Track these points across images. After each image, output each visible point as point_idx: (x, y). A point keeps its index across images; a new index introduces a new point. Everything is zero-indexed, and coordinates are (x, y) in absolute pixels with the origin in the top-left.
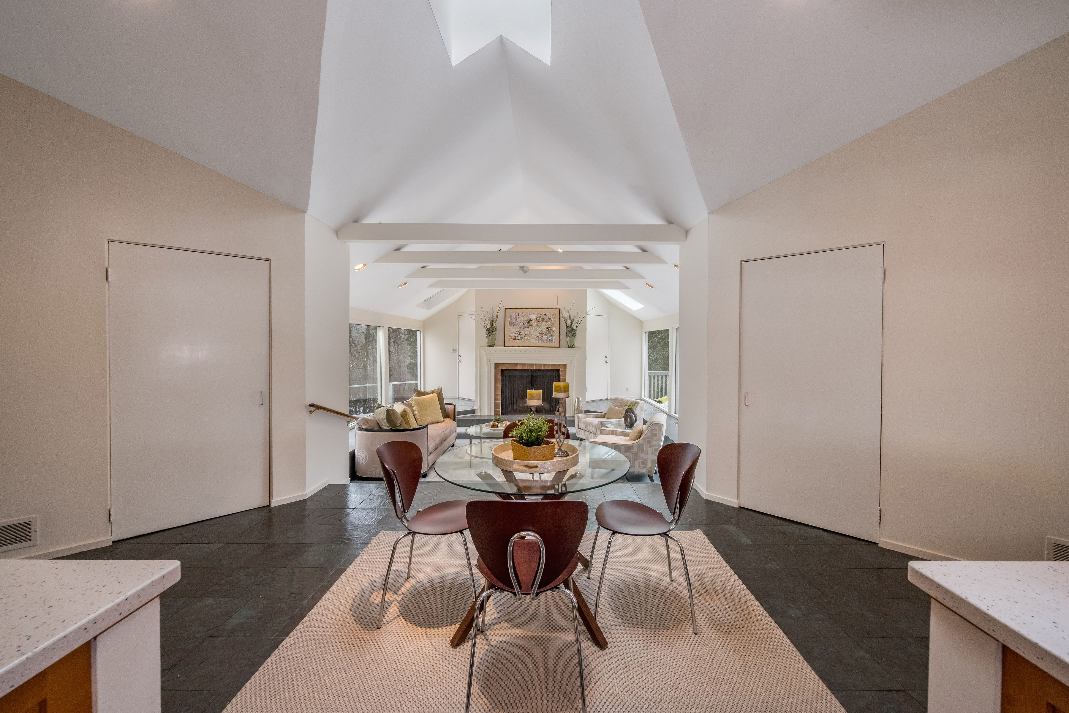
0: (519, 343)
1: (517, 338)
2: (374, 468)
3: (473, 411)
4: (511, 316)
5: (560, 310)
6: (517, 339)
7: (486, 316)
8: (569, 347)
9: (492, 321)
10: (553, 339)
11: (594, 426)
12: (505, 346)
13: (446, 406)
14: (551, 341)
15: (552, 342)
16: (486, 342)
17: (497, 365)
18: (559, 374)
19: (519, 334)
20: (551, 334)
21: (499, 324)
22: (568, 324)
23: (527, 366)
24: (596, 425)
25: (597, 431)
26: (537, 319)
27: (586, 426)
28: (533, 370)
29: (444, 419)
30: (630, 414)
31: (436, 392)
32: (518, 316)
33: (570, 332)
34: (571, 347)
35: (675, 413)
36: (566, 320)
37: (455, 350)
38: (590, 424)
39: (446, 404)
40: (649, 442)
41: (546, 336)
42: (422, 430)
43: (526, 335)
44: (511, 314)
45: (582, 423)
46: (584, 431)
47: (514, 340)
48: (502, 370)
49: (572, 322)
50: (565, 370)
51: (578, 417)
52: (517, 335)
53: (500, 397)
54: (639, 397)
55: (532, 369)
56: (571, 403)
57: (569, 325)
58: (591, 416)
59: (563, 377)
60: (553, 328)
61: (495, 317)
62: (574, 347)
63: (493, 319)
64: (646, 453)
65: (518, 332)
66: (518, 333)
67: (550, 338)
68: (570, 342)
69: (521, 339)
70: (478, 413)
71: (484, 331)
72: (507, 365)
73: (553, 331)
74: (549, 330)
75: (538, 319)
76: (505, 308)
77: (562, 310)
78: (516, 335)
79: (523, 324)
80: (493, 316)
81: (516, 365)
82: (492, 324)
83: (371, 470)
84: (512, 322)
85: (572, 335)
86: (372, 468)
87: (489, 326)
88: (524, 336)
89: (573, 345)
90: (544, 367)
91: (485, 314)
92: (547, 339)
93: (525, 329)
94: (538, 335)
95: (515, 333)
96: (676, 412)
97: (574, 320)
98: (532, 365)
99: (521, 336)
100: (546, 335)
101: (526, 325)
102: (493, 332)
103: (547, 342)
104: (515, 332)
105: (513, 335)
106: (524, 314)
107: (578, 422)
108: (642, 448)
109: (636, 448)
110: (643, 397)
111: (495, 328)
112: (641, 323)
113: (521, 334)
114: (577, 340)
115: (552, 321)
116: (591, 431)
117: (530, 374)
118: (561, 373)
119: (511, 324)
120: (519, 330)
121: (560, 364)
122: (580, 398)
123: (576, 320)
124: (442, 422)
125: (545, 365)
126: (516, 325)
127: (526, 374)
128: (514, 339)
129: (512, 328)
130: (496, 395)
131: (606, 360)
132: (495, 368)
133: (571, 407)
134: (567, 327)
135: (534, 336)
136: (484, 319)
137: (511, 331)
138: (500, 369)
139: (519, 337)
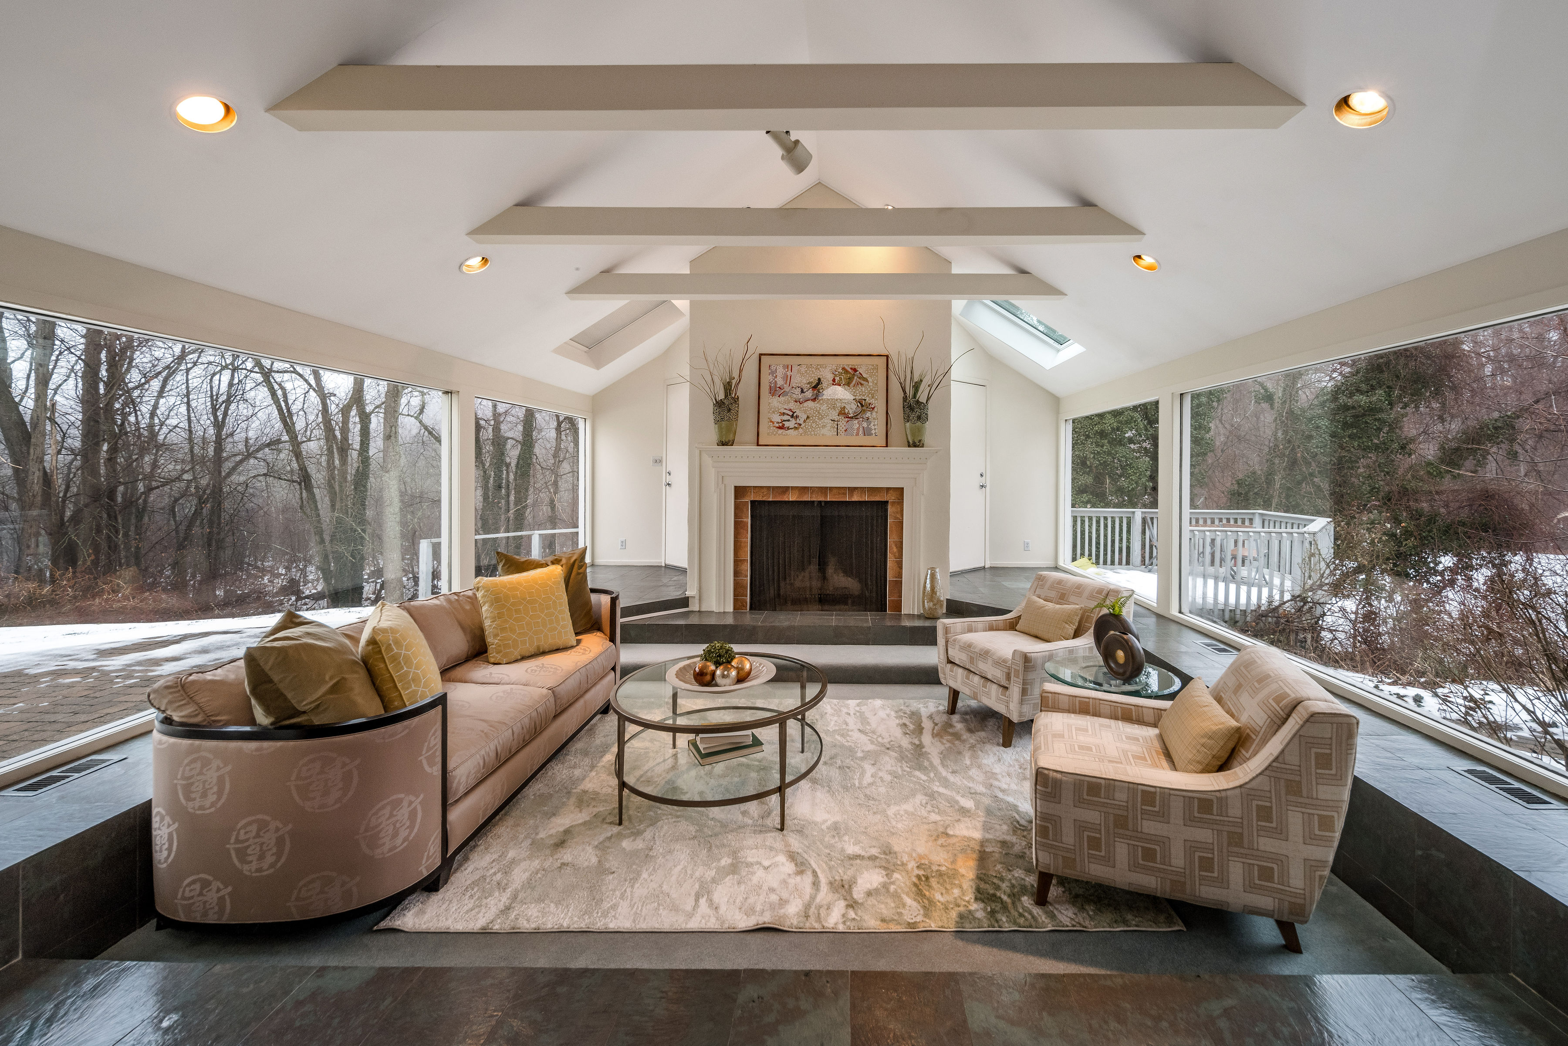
0: (792, 436)
1: (787, 424)
2: (197, 886)
3: (684, 602)
4: (773, 373)
5: (887, 356)
6: (788, 428)
7: (715, 372)
8: (909, 446)
9: (729, 383)
10: (873, 428)
11: (999, 663)
12: (758, 445)
13: (594, 597)
14: (867, 432)
15: (871, 434)
16: (712, 433)
17: (740, 491)
18: (886, 510)
19: (792, 416)
20: (868, 414)
21: (746, 391)
22: (907, 391)
23: (812, 493)
24: (1005, 661)
25: (1008, 677)
26: (834, 380)
27: (972, 660)
28: (826, 502)
29: (579, 637)
30: (1125, 637)
31: (564, 561)
32: (789, 373)
33: (912, 409)
34: (915, 445)
35: (1180, 612)
36: (902, 381)
37: (658, 461)
38: (985, 654)
39: (593, 591)
40: (1294, 788)
41: (856, 421)
42: (406, 723)
43: (808, 417)
44: (773, 368)
45: (957, 647)
46: (966, 672)
47: (780, 431)
48: (752, 502)
49: (916, 387)
50: (900, 501)
51: (947, 630)
52: (789, 418)
53: (747, 567)
54: (1050, 563)
55: (822, 499)
56: (914, 582)
57: (910, 391)
58: (980, 626)
59: (896, 518)
60: (872, 401)
61: (736, 374)
62: (923, 446)
63: (732, 378)
64: (1281, 833)
65: (790, 410)
66: (791, 413)
67: (865, 425)
68: (913, 435)
69: (795, 428)
70: (694, 606)
71: (710, 406)
72: (765, 490)
73: (873, 409)
74: (862, 406)
75: (837, 379)
76: (761, 355)
77: (894, 357)
78: (786, 417)
79: (802, 391)
80: (730, 372)
81: (785, 490)
82: (728, 387)
83: (187, 894)
84: (776, 387)
85: (919, 418)
86: (189, 885)
87: (721, 396)
88: (805, 421)
89: (920, 441)
90: (851, 495)
91: (712, 366)
92: (858, 429)
93: (805, 404)
94: (836, 418)
95: (784, 414)
96: (1183, 611)
97: (921, 381)
98: (824, 490)
99: (798, 421)
100: (855, 417)
101: (809, 394)
102: (729, 410)
103: (857, 434)
104: (783, 411)
105: (777, 418)
106: (803, 369)
107: (947, 642)
108: (1265, 813)
109: (1235, 811)
110: (1061, 563)
111: (736, 400)
112: (1055, 401)
113: (797, 417)
114: (930, 428)
115: (871, 384)
116: (989, 677)
117: (817, 512)
118: (890, 509)
119: (775, 390)
120: (792, 405)
121: (888, 489)
122: (937, 570)
123: (926, 381)
124: (572, 647)
125: (852, 490)
126: (784, 394)
127: (807, 513)
128: (780, 428)
129: (777, 403)
130: (737, 562)
131: (982, 481)
132: (736, 497)
133: (914, 593)
134: (905, 399)
135: (827, 421)
136: (709, 379)
137: (773, 405)
138: (748, 499)
139: (791, 424)
